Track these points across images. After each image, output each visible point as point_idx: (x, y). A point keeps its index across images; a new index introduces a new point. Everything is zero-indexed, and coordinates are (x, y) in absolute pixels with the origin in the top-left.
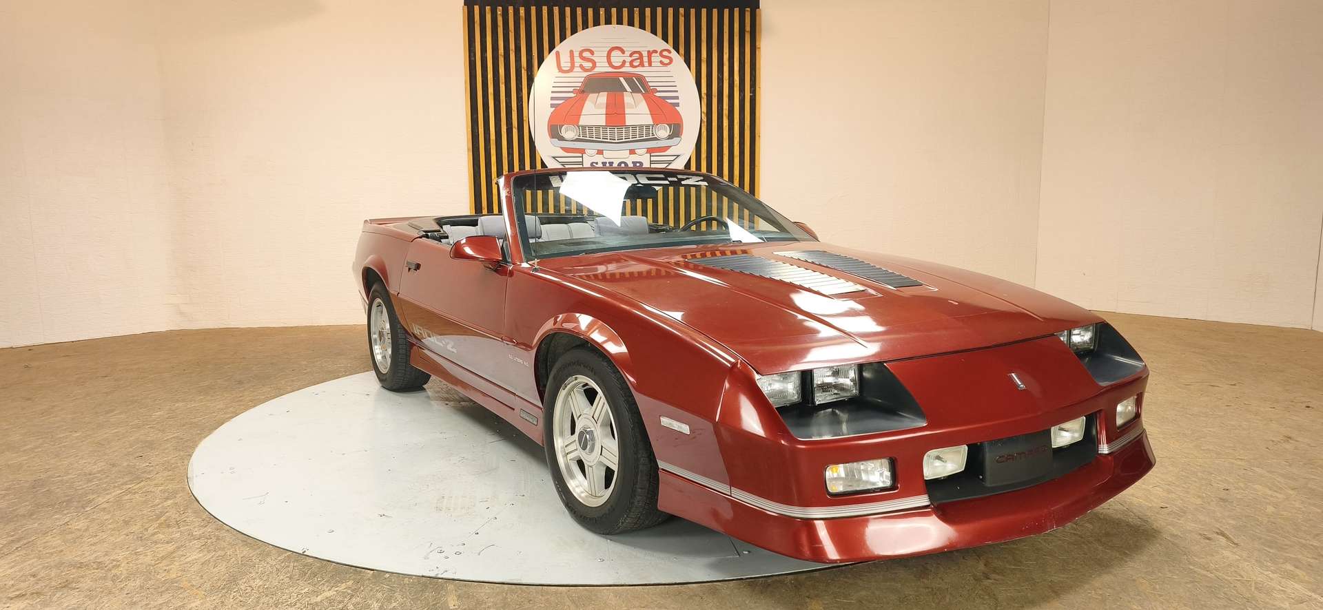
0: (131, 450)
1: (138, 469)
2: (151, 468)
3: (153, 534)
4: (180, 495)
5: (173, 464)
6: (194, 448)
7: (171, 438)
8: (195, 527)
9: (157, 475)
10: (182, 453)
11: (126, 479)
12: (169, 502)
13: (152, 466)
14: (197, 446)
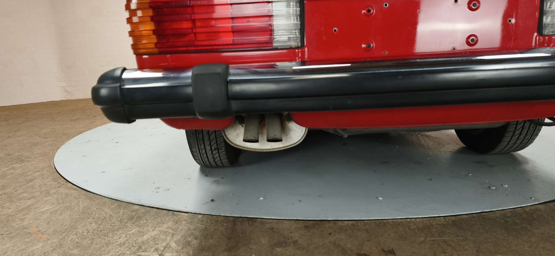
0: (23, 147)
1: (24, 157)
2: (32, 156)
3: (20, 194)
4: (47, 169)
5: (46, 153)
6: (62, 145)
7: (49, 141)
8: (52, 188)
9: (35, 159)
10: (54, 147)
11: (14, 162)
12: (38, 174)
13: (33, 154)
14: (64, 144)
